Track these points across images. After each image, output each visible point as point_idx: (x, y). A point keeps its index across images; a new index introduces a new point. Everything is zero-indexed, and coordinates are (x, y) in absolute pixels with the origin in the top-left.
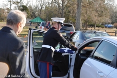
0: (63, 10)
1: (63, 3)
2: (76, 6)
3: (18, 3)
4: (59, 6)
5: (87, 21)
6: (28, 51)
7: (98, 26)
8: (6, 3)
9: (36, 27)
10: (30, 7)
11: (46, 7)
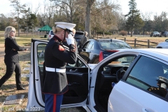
0: (71, 18)
1: (72, 11)
2: (84, 14)
3: (26, 11)
4: (68, 14)
5: (95, 29)
6: (32, 71)
7: (106, 34)
8: (14, 12)
9: (45, 37)
10: (38, 15)
11: (55, 15)
